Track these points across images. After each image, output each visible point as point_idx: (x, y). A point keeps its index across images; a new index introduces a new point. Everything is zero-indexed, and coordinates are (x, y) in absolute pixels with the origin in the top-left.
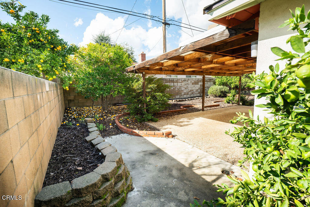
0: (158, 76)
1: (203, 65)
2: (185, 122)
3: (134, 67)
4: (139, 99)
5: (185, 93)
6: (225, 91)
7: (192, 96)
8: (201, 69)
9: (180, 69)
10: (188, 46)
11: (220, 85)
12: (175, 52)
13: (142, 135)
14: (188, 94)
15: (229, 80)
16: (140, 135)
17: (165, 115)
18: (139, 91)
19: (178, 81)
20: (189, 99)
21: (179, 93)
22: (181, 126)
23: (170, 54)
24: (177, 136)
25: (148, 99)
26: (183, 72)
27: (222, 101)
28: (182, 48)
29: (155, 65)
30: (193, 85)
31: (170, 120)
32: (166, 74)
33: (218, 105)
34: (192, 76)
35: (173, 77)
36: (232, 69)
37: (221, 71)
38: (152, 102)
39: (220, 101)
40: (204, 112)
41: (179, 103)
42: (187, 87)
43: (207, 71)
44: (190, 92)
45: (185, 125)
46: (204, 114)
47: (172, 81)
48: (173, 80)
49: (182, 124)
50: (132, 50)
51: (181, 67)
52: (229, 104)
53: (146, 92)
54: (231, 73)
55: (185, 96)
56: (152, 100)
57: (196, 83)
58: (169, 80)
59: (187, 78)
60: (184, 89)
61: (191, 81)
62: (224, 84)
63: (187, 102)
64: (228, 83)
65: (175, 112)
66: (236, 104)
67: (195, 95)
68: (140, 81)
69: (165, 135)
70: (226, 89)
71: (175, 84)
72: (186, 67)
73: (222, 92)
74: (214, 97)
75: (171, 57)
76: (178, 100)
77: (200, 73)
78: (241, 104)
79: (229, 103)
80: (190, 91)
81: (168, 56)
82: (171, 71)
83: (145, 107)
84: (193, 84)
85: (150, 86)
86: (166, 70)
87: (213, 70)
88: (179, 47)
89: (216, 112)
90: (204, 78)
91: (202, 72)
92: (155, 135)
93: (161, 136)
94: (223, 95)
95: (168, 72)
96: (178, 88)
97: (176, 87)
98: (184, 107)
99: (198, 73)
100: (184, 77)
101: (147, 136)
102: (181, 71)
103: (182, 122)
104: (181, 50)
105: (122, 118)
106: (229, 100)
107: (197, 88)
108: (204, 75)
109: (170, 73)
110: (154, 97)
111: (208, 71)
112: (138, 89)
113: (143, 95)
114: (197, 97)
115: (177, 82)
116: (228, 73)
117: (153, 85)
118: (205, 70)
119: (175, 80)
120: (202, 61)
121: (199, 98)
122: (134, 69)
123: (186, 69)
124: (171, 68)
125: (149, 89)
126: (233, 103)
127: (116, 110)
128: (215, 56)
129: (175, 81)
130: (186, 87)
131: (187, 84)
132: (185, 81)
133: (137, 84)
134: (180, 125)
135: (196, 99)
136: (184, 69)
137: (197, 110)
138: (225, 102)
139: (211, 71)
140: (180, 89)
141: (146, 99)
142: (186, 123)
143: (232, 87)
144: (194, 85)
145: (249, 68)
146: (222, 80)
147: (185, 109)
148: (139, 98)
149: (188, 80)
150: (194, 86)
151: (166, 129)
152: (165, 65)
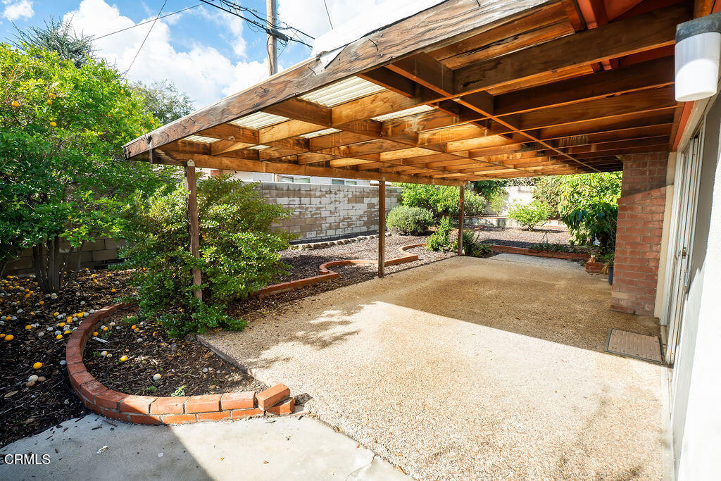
0: (247, 178)
1: (387, 150)
2: (335, 323)
3: (150, 139)
4: (171, 255)
5: (331, 223)
6: (425, 220)
7: (348, 231)
8: (378, 160)
9: (317, 157)
10: (353, 50)
11: (411, 205)
12: (295, 80)
13: (164, 419)
14: (338, 227)
15: (432, 195)
16: (157, 417)
17: (273, 297)
18: (172, 228)
19: (312, 193)
20: (342, 241)
21: (314, 224)
22: (324, 344)
23: (278, 87)
24: (309, 398)
25: (208, 254)
26: (325, 168)
27: (421, 246)
28: (325, 60)
29: (227, 136)
30: (350, 205)
31: (287, 321)
32: (276, 171)
33: (415, 258)
34: (346, 180)
35: (300, 180)
36: (453, 168)
37: (425, 171)
38: (222, 265)
39: (416, 246)
40: (386, 280)
41: (315, 253)
42: (336, 208)
43: (389, 170)
44: (343, 221)
45: (337, 338)
46: (386, 289)
47: (296, 192)
48: (299, 190)
49: (326, 335)
50: (189, 105)
51: (322, 149)
52: (437, 254)
53: (201, 229)
54: (444, 179)
55: (331, 233)
56: (222, 258)
57: (358, 198)
58: (288, 190)
59: (336, 187)
60: (328, 213)
61: (346, 193)
62: (422, 203)
63: (337, 251)
64: (431, 202)
65: (305, 285)
66: (453, 254)
67: (356, 230)
68: (174, 193)
69: (261, 408)
70: (427, 215)
71: (305, 200)
72: (337, 153)
73: (418, 222)
74: (401, 235)
75: (280, 98)
76: (312, 244)
77: (372, 173)
78: (463, 252)
79: (436, 250)
80: (344, 219)
81: (270, 95)
82: (290, 162)
83: (198, 282)
84: (349, 201)
85: (216, 209)
86: (271, 160)
87: (406, 168)
88: (313, 57)
89: (415, 280)
90: (382, 186)
91: (377, 170)
92: (221, 410)
93: (247, 414)
94: (422, 229)
95: (279, 165)
96: (311, 212)
97: (307, 209)
98: (328, 267)
99: (368, 173)
100: (326, 181)
101: (187, 418)
102: (319, 165)
103: (324, 326)
104: (320, 70)
105: (113, 324)
106: (437, 243)
107: (361, 212)
108: (384, 179)
109: (287, 169)
110: (229, 248)
111: (395, 170)
112: (168, 222)
113: (187, 239)
114: (362, 234)
115: (310, 196)
116: (439, 177)
117: (225, 206)
118: (387, 165)
119: (303, 189)
120: (390, 131)
121: (366, 239)
122: (150, 147)
123: (335, 157)
124: (289, 153)
125: (213, 219)
126: (445, 251)
127: (98, 289)
128: (434, 118)
129: (303, 192)
130: (333, 209)
131: (336, 201)
132: (331, 193)
133: (161, 201)
134: (319, 340)
135: (360, 240)
136: (328, 157)
137: (366, 275)
138: (429, 247)
139: (400, 169)
140: (318, 214)
141: (201, 255)
142: (339, 330)
143: (440, 209)
144: (354, 205)
145: (495, 165)
146: (416, 194)
147: (332, 273)
148: (174, 250)
149: (339, 190)
150: (353, 207)
151: (272, 362)
152: (266, 137)
